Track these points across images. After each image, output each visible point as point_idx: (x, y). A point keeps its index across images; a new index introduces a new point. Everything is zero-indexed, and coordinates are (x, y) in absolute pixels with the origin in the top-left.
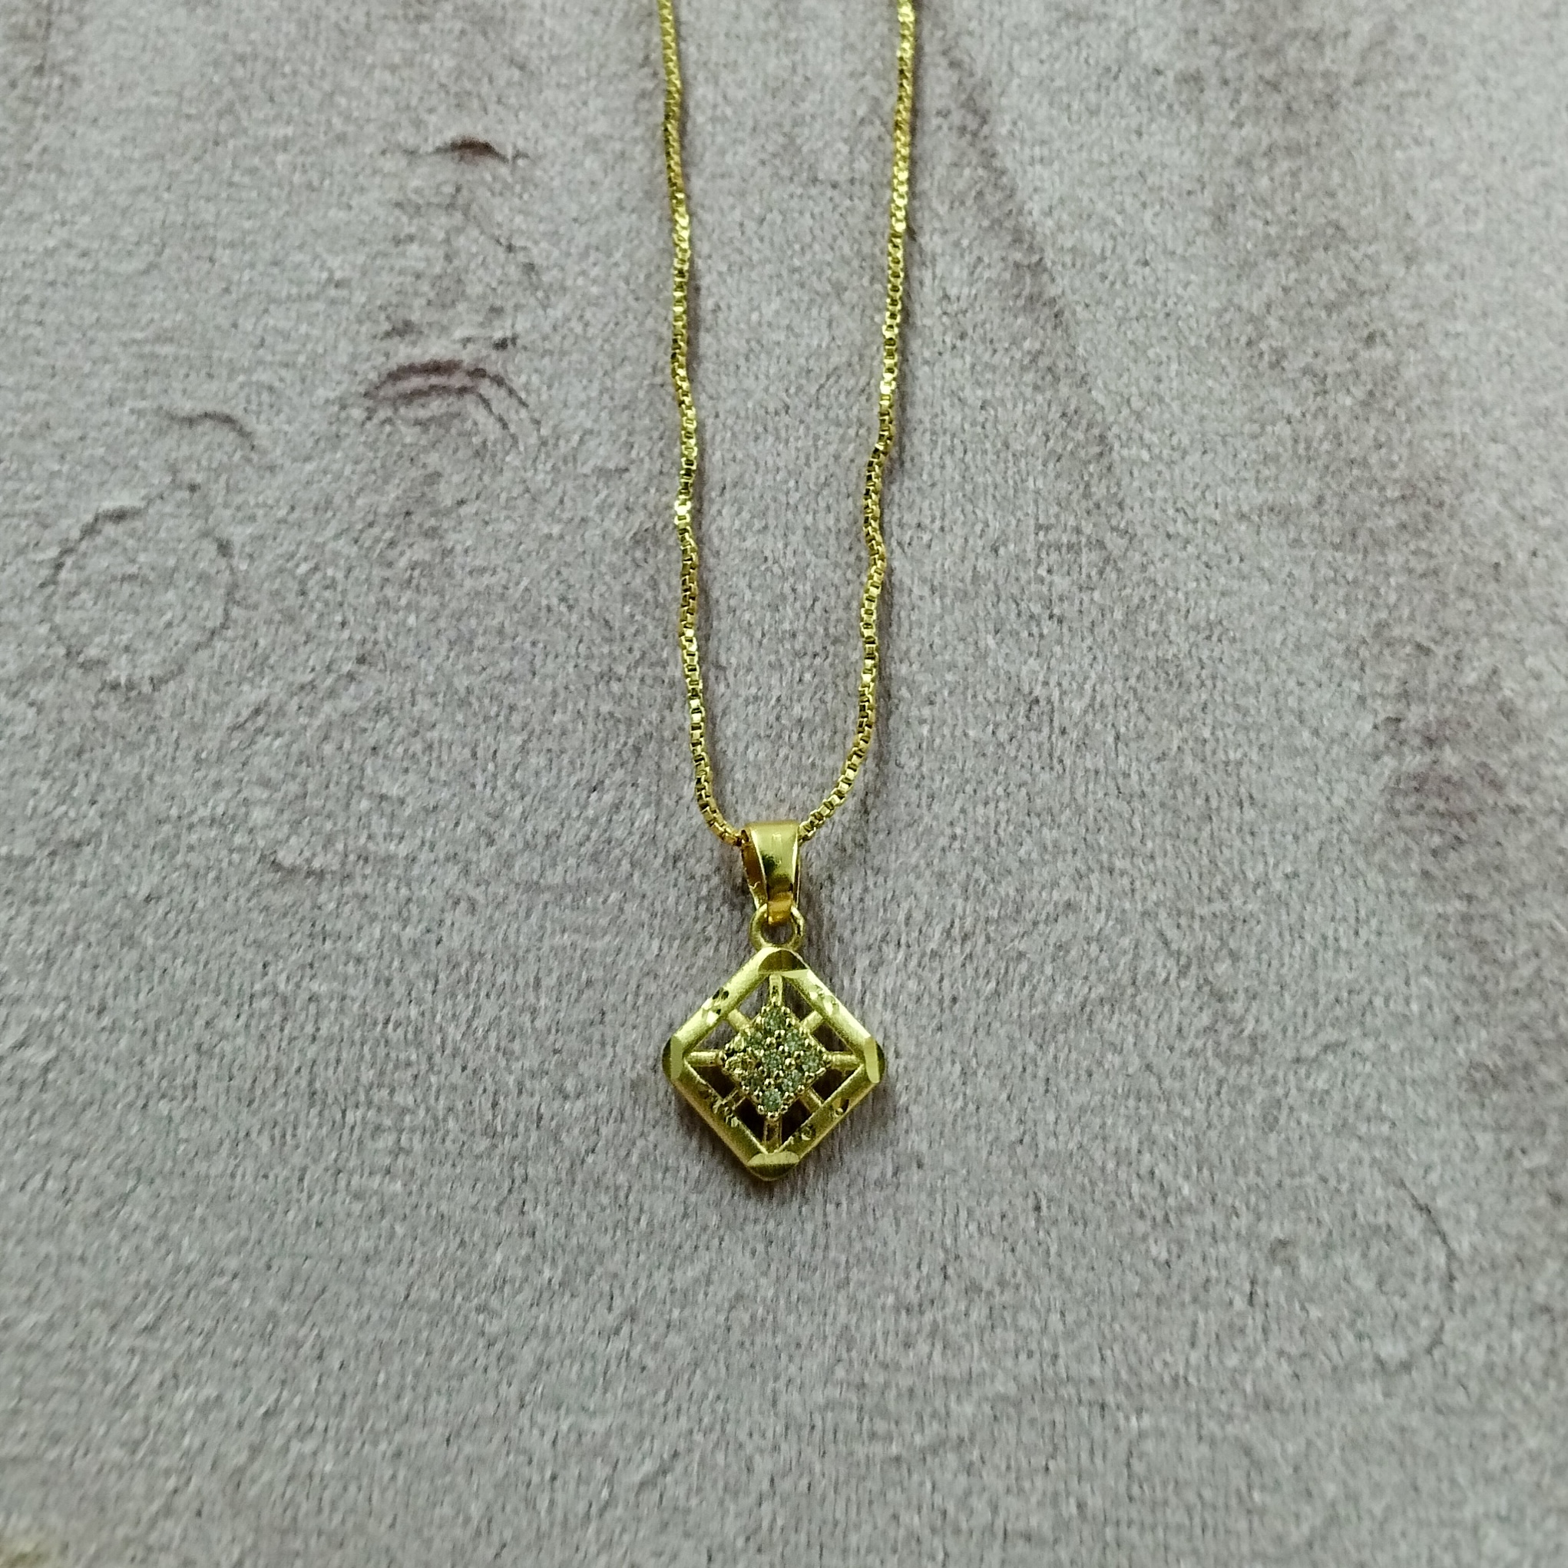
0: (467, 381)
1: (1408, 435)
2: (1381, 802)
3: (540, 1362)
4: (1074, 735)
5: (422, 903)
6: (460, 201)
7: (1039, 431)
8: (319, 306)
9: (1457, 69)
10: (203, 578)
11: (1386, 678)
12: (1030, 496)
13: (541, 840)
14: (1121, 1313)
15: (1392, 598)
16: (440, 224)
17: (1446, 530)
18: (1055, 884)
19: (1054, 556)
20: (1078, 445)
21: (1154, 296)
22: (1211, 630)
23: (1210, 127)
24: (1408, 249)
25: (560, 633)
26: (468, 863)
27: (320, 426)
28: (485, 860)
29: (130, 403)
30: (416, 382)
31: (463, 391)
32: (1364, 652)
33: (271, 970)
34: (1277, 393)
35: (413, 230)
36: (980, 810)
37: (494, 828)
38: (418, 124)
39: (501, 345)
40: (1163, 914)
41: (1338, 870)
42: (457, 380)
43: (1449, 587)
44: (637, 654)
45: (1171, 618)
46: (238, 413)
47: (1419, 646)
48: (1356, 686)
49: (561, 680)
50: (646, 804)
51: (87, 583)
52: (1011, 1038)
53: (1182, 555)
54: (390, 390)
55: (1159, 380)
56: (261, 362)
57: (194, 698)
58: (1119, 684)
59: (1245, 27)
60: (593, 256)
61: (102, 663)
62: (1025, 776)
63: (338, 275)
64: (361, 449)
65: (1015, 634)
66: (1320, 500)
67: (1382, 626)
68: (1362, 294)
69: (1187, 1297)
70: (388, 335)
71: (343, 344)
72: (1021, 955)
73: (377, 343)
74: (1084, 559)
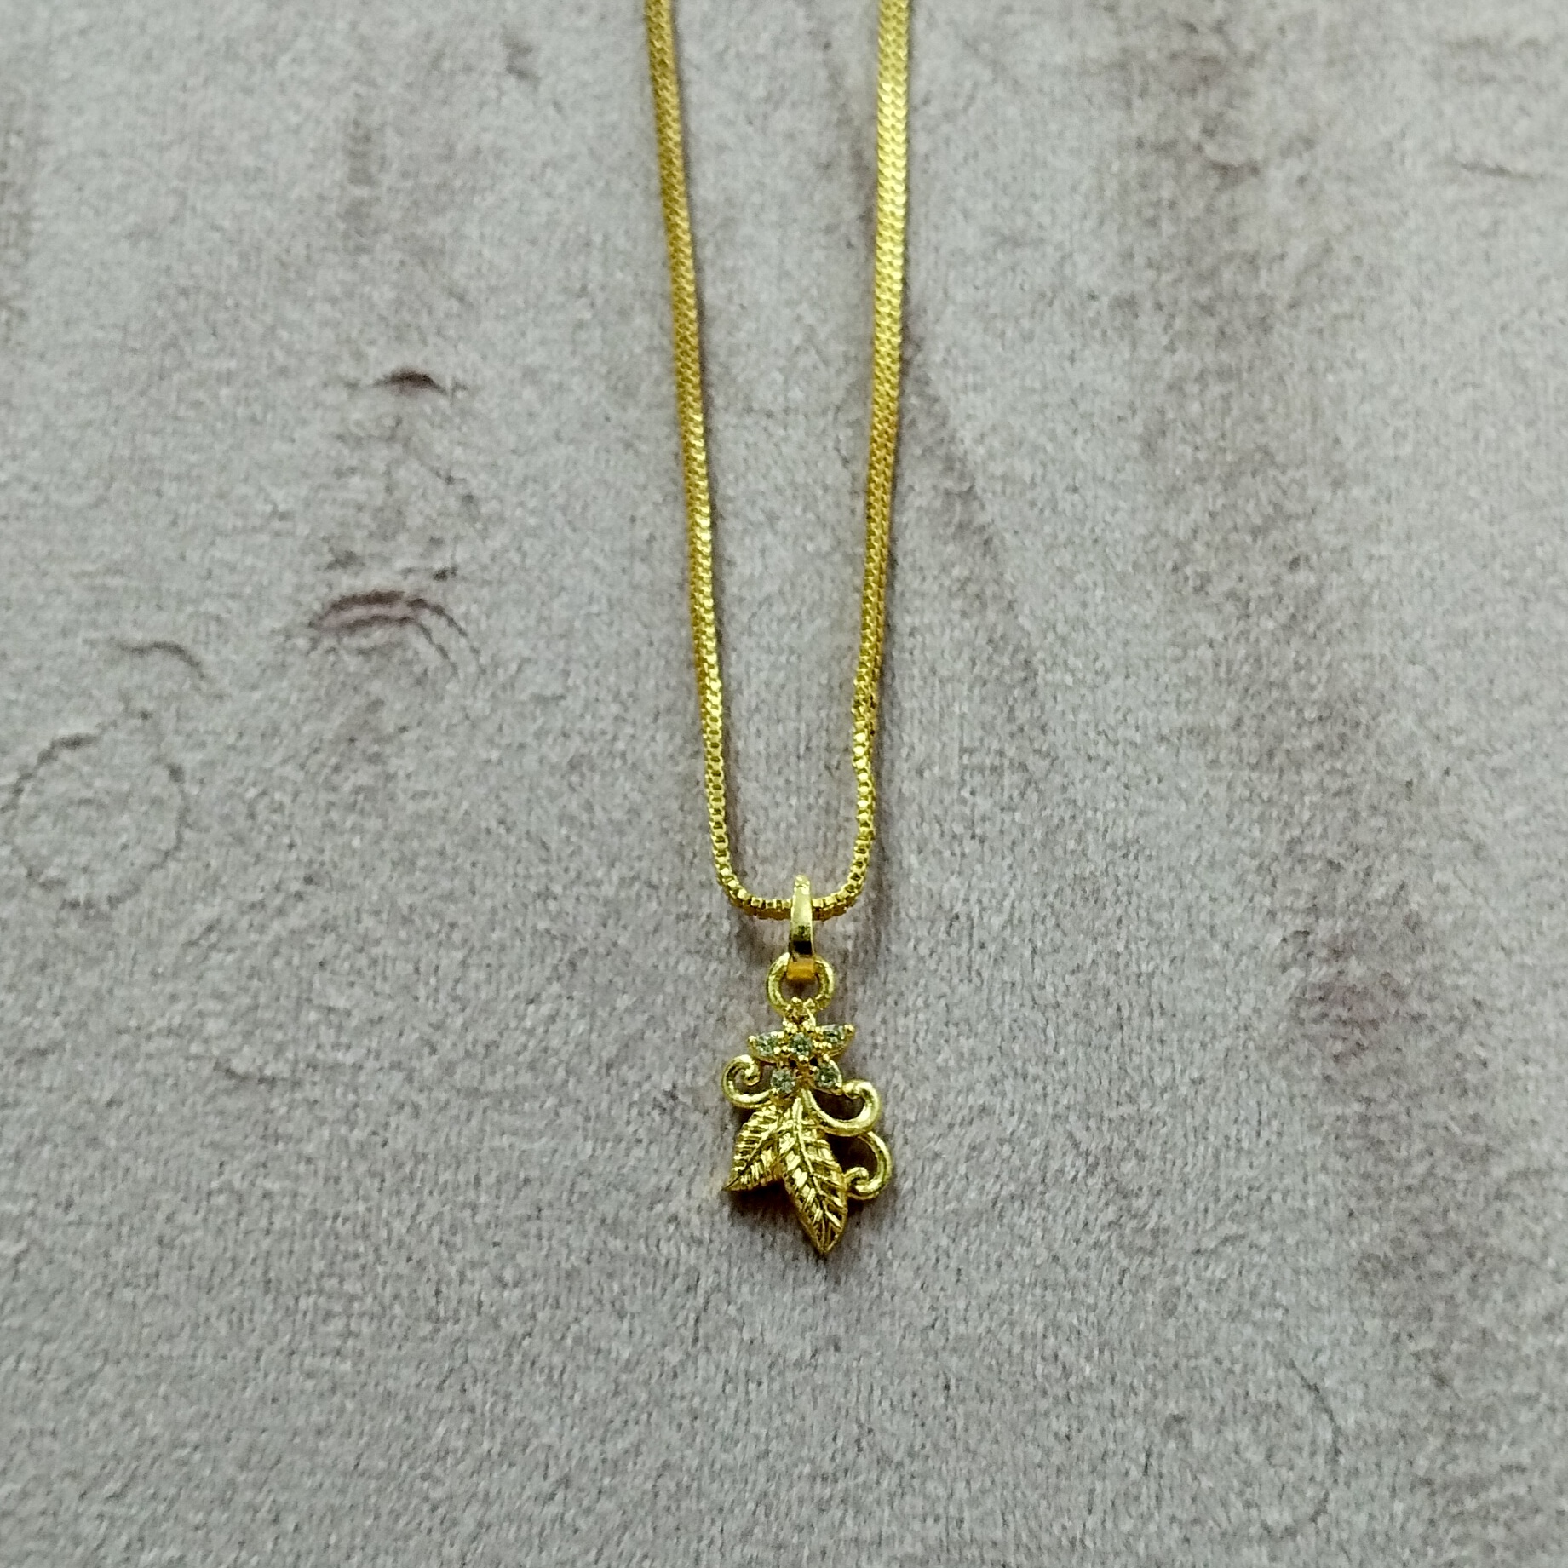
0: (408, 612)
1: (1327, 658)
2: (1287, 1011)
3: (480, 1524)
4: (992, 948)
5: (368, 1108)
6: (400, 433)
7: (966, 656)
8: (264, 538)
9: (1392, 291)
10: (156, 802)
11: (1296, 893)
12: (956, 721)
13: (481, 1050)
14: (1023, 1482)
15: (1306, 816)
16: (380, 456)
17: (1361, 750)
18: (970, 1089)
19: (978, 779)
20: (1003, 671)
21: (1082, 521)
22: (1128, 848)
23: (1143, 353)
24: (1335, 473)
25: (498, 853)
26: (413, 1070)
27: (265, 656)
28: (428, 1067)
29: (83, 634)
30: (359, 612)
31: (404, 620)
32: (1276, 868)
33: (227, 1168)
34: (1201, 618)
35: (354, 463)
36: (901, 1021)
37: (437, 1037)
38: (358, 356)
39: (441, 576)
40: (1073, 1117)
41: (1243, 1075)
42: (399, 610)
43: (1362, 805)
44: (573, 874)
45: (1090, 837)
46: (186, 643)
47: (1330, 863)
48: (1267, 901)
49: (499, 901)
50: (581, 1016)
51: (45, 807)
52: (925, 1232)
53: (1102, 776)
54: (333, 620)
55: (1084, 605)
56: (208, 594)
57: (150, 914)
58: (1037, 902)
59: (1180, 250)
60: (531, 487)
61: (61, 883)
62: (946, 989)
63: (282, 507)
64: (306, 678)
65: (937, 853)
66: (1239, 722)
67: (1295, 842)
68: (1289, 518)
69: (1085, 1467)
70: (330, 567)
71: (288, 576)
72: (937, 1156)
73: (321, 574)
74: (1006, 781)
